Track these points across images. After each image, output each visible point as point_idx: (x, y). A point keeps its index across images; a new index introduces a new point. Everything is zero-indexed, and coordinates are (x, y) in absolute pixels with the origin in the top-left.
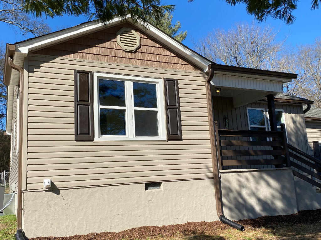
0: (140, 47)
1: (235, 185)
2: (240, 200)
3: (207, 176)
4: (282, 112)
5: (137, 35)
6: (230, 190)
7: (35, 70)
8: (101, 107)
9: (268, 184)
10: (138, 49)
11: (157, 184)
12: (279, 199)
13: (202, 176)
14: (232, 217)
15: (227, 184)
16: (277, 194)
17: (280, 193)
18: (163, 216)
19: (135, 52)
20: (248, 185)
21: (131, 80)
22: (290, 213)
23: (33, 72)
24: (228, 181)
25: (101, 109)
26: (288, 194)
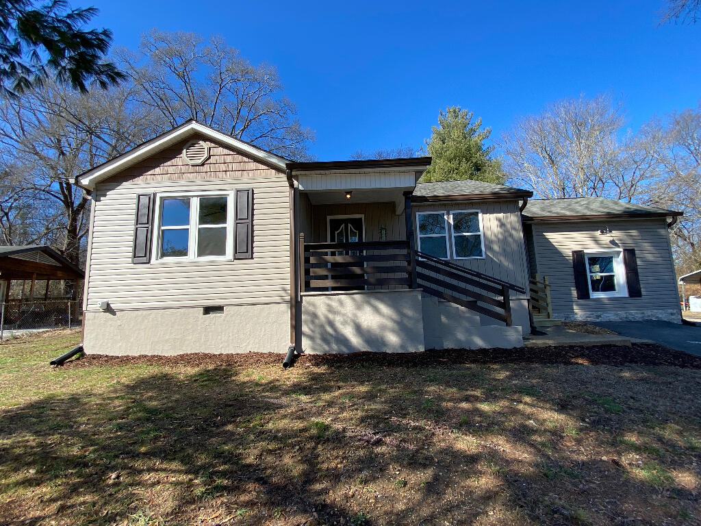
0: (209, 158)
1: (322, 311)
2: (329, 329)
3: (283, 299)
4: (477, 213)
5: (205, 145)
6: (315, 316)
7: (102, 198)
8: (163, 228)
9: (377, 310)
10: (206, 160)
11: (219, 309)
12: (393, 331)
13: (278, 299)
14: (314, 349)
15: (311, 308)
16: (389, 324)
17: (395, 322)
18: (222, 343)
19: (203, 165)
20: (343, 311)
21: (197, 196)
22: (412, 350)
23: (100, 201)
24: (314, 305)
25: (163, 231)
26: (409, 324)
